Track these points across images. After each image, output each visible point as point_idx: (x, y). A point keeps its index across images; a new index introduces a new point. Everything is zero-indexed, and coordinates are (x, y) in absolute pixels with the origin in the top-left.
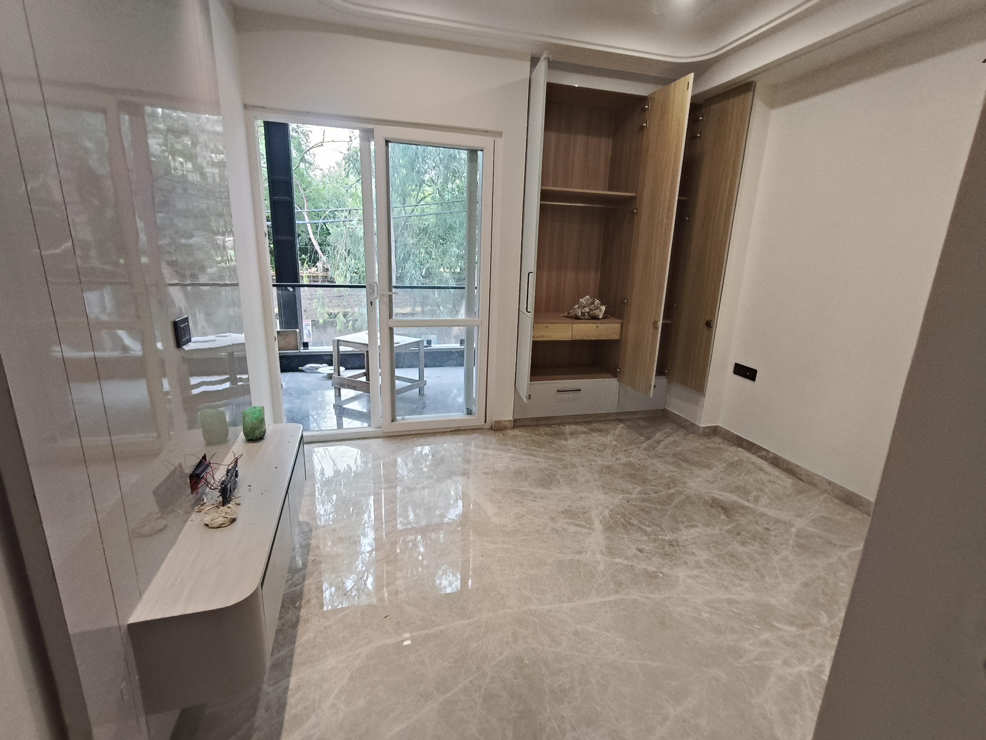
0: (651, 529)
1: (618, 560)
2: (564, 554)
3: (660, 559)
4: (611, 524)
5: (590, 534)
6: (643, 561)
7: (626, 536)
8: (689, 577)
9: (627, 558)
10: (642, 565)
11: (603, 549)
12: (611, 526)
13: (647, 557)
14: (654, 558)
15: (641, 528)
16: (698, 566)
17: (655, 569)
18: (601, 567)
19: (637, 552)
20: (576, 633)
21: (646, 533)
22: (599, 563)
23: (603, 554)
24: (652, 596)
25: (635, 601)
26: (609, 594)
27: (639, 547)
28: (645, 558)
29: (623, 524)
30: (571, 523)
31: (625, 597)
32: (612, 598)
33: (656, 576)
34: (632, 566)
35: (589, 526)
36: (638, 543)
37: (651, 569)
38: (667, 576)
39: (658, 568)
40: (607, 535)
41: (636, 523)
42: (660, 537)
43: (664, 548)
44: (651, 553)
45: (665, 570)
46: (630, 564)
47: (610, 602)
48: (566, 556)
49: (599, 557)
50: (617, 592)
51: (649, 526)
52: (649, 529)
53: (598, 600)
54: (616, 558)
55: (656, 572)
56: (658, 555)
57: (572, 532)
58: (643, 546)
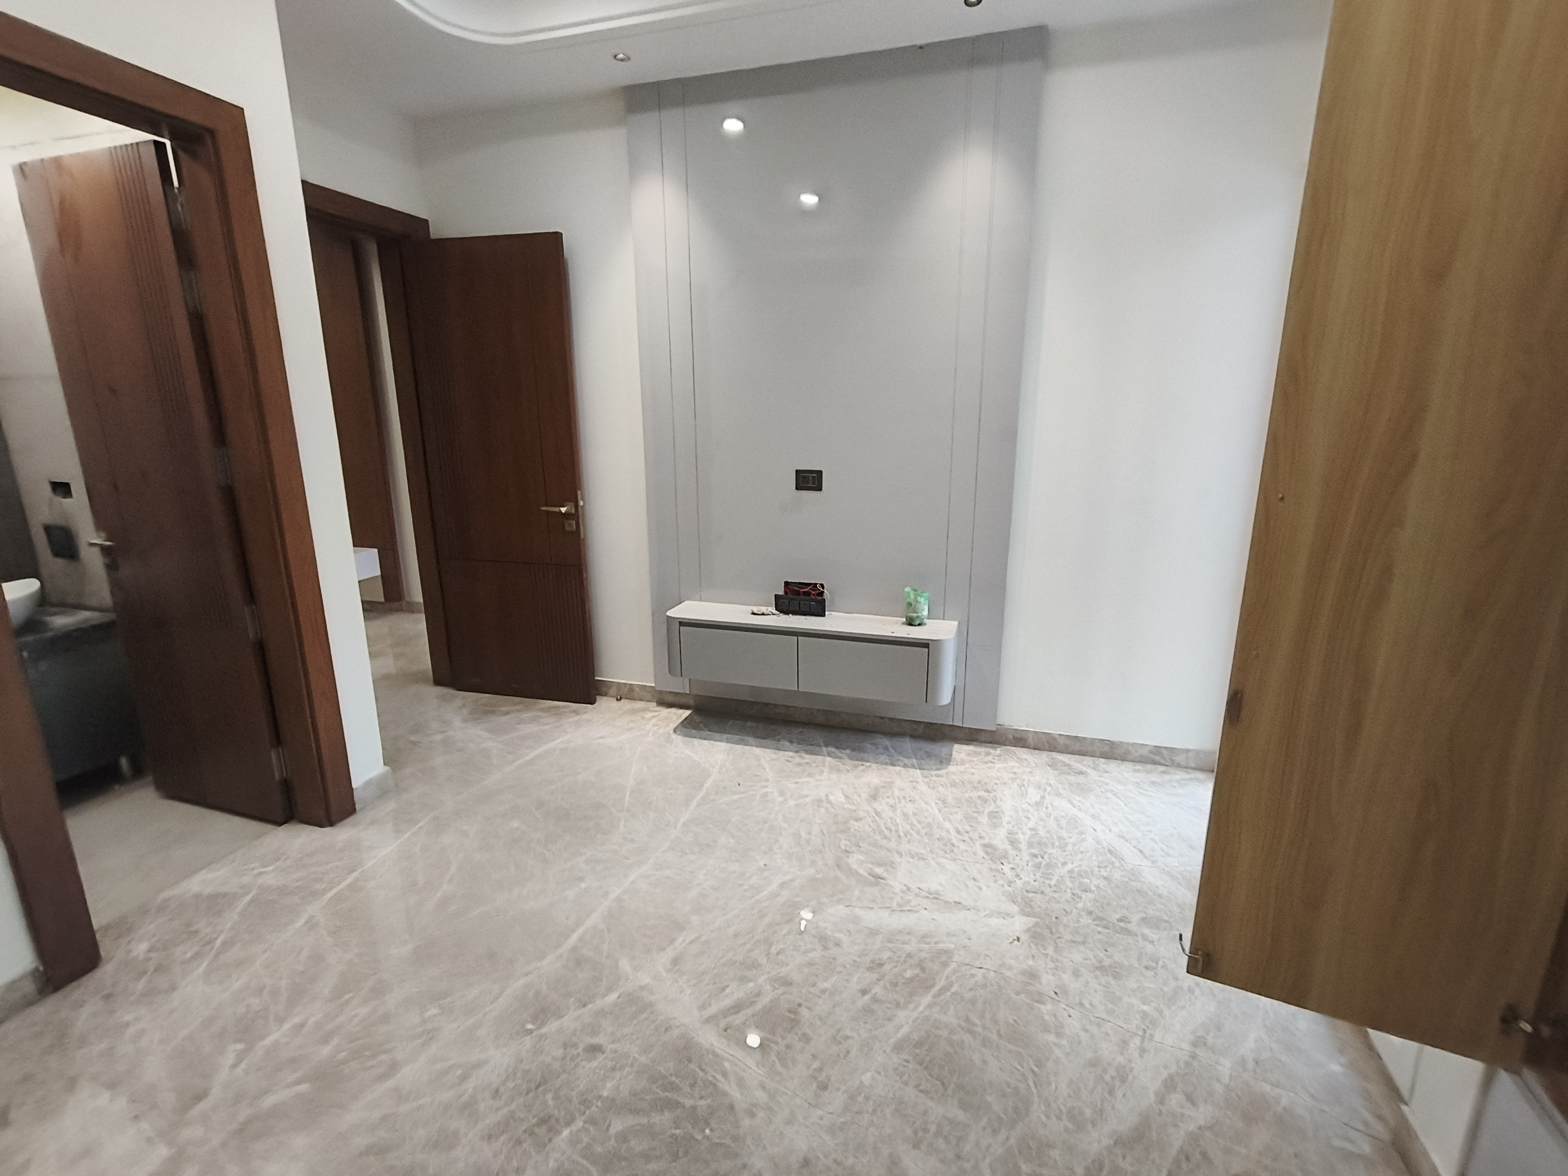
0: (613, 1131)
1: (613, 997)
2: (692, 942)
3: (548, 1060)
4: (691, 1066)
5: (702, 1008)
6: (575, 1030)
7: (643, 1059)
8: (478, 1065)
9: (601, 1013)
10: (570, 1021)
11: (652, 998)
12: (690, 1061)
13: (575, 1045)
14: (560, 1052)
15: (636, 1112)
16: (468, 1108)
17: (544, 1030)
18: (625, 965)
19: (595, 1040)
20: (581, 879)
21: (612, 1105)
22: (636, 969)
23: (642, 988)
24: (522, 982)
25: (542, 958)
26: (581, 939)
27: (601, 1057)
28: (574, 1039)
29: (673, 1087)
30: (753, 1003)
31: (559, 951)
32: (575, 937)
33: (534, 1019)
34: (584, 1006)
35: (723, 1024)
36: (610, 1064)
37: (552, 1026)
38: (518, 1034)
39: (541, 1037)
40: (676, 1032)
41: (656, 1118)
42: (579, 1123)
43: (556, 1098)
44: (572, 1060)
45: (528, 1042)
46: (590, 1006)
47: (574, 931)
48: (684, 941)
49: (645, 979)
50: (574, 949)
51: (623, 1137)
52: (617, 1125)
53: (588, 923)
54: (618, 998)
55: (539, 1028)
56: (557, 1065)
57: (728, 986)
58: (594, 1064)
